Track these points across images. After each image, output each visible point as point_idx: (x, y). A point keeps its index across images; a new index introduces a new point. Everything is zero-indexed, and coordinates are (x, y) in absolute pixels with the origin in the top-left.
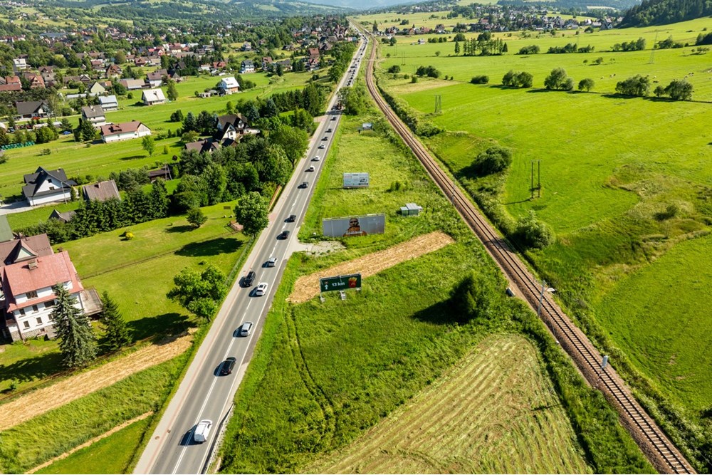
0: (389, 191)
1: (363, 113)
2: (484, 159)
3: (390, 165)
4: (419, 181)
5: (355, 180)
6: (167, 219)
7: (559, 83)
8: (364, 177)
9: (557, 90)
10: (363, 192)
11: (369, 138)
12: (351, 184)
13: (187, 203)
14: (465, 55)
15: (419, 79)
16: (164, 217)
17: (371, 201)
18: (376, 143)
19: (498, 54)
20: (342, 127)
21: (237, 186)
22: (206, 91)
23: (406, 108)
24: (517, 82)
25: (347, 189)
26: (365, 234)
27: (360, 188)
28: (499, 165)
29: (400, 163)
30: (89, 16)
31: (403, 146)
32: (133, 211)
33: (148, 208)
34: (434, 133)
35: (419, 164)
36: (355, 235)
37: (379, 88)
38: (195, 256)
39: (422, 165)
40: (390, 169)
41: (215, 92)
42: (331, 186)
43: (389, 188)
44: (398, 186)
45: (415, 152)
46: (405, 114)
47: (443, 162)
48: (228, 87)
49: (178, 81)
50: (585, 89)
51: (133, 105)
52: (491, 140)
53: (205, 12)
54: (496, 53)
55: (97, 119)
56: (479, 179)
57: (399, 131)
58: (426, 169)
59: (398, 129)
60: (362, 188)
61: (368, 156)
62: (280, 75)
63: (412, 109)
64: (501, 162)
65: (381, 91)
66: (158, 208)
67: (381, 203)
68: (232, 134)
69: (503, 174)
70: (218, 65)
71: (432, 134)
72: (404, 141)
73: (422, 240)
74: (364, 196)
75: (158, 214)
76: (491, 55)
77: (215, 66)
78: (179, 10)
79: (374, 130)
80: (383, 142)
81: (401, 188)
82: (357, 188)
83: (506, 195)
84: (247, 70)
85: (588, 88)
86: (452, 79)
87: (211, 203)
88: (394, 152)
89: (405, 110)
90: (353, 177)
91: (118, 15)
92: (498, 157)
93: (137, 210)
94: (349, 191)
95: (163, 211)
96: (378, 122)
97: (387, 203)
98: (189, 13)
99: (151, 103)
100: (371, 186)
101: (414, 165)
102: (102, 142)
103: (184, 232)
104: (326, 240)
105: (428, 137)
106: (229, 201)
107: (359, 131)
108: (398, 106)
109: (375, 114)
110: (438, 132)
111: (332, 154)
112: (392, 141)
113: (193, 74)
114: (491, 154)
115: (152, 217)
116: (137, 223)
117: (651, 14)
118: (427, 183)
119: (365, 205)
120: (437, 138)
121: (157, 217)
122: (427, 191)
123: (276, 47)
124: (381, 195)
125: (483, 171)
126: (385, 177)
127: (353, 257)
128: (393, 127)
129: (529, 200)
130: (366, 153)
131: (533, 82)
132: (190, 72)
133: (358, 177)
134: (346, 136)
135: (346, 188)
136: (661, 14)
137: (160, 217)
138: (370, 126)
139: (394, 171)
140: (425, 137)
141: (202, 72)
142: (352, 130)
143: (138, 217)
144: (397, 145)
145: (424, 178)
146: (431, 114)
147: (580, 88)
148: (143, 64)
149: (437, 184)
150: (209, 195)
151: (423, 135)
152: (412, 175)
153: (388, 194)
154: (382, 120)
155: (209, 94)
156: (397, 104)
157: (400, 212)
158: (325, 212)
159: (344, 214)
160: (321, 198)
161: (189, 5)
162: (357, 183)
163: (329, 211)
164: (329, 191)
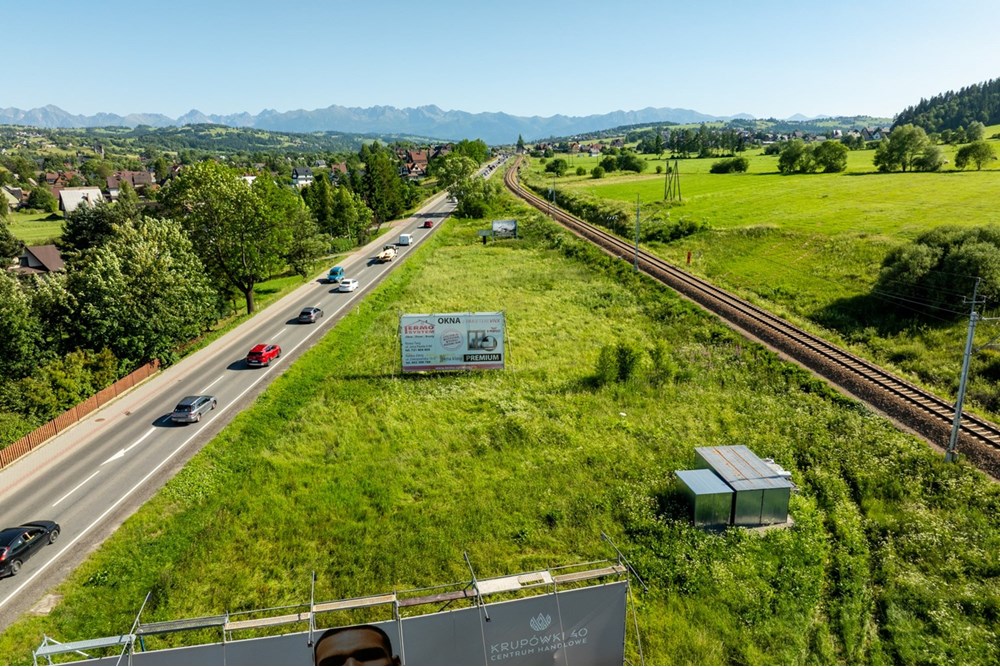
0: (593, 383)
1: (496, 214)
2: (928, 261)
3: (575, 302)
4: (699, 347)
5: (449, 340)
7: (908, 158)
8: (486, 327)
9: (904, 171)
10: (479, 389)
11: (508, 250)
12: (434, 356)
14: (673, 158)
15: (606, 174)
17: (515, 433)
18: (526, 260)
20: (445, 234)
23: (592, 200)
24: (812, 162)
25: (416, 377)
27: (466, 374)
29: (607, 296)
30: (118, 145)
31: (605, 259)
34: (678, 233)
35: (673, 297)
37: (530, 187)
40: (576, 315)
42: (356, 366)
43: (589, 371)
44: (624, 363)
45: (647, 269)
46: (594, 209)
50: (972, 163)
53: (286, 144)
54: (726, 153)
56: (937, 334)
57: (586, 235)
58: (703, 308)
59: (581, 232)
60: (479, 375)
61: (506, 284)
63: (607, 200)
65: (534, 189)
67: (561, 440)
71: (676, 236)
72: (604, 250)
74: (479, 406)
76: (718, 157)
78: (250, 141)
79: (521, 238)
80: (543, 257)
81: (637, 374)
82: (454, 375)
84: (301, 182)
85: (978, 163)
88: (580, 274)
89: (592, 203)
90: (440, 329)
91: (160, 146)
94: (424, 384)
96: (532, 223)
97: (590, 442)
100: (513, 366)
101: (656, 299)
105: (665, 241)
107: (484, 240)
108: (573, 200)
109: (522, 212)
110: (692, 229)
111: (397, 280)
112: (569, 253)
117: (936, 117)
118: (733, 351)
119: (480, 451)
120: (692, 242)
122: (754, 385)
124: (556, 400)
126: (563, 334)
128: (567, 229)
130: (498, 278)
131: (848, 160)
133: (461, 329)
134: (449, 249)
135: (408, 375)
136: (953, 116)
138: (512, 228)
139: (590, 317)
140: (659, 243)
142: (468, 239)
144: (586, 259)
145: (715, 335)
146: (657, 203)
147: (958, 163)
149: (784, 356)
151: (651, 238)
152: (659, 328)
153: (587, 396)
154: (541, 219)
156: (571, 198)
158: (255, 503)
159: (363, 518)
160: (281, 415)
161: (266, 136)
162: (455, 355)
163: (279, 497)
164: (340, 384)
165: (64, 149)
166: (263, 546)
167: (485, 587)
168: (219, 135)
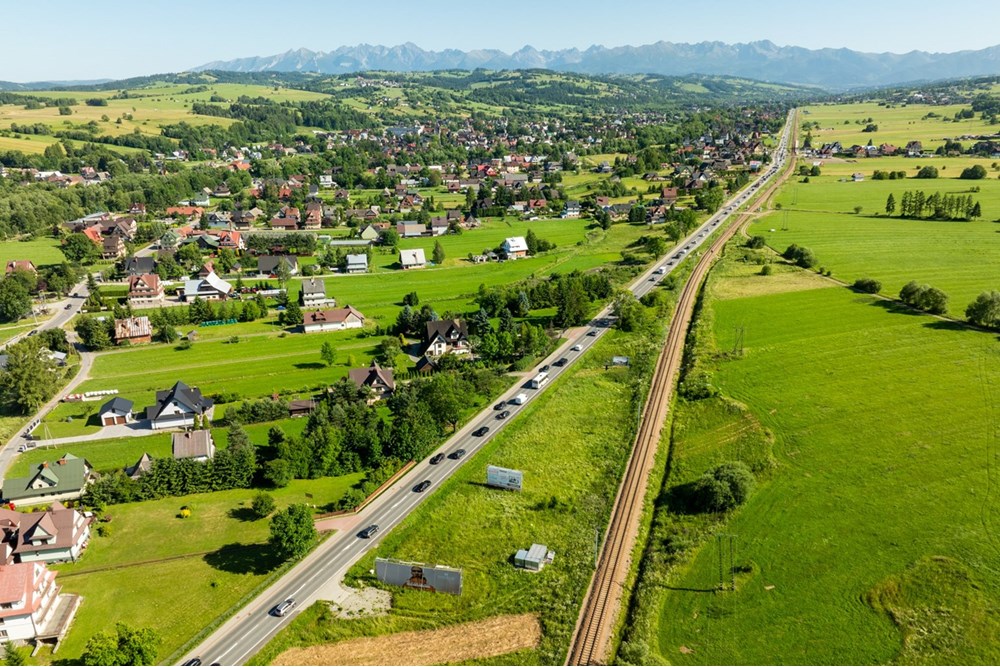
0: (538, 508)
1: (642, 328)
2: (704, 483)
3: (591, 448)
4: (596, 497)
5: (503, 478)
6: (250, 490)
8: (516, 477)
10: (505, 499)
11: (610, 384)
12: (497, 482)
13: (273, 477)
14: (903, 217)
15: (776, 268)
16: (248, 488)
18: (610, 397)
19: (962, 220)
20: (593, 353)
21: (350, 458)
22: (484, 254)
23: (704, 332)
24: (922, 302)
26: (433, 590)
27: (507, 490)
28: (721, 500)
29: (607, 448)
30: (457, 101)
31: (637, 414)
32: (213, 476)
33: (230, 475)
34: (702, 395)
35: (625, 461)
36: (418, 588)
37: (706, 279)
38: (221, 569)
39: (629, 463)
41: (494, 255)
42: (476, 475)
44: (553, 504)
46: (694, 345)
47: (669, 459)
48: (511, 250)
49: (473, 226)
51: (388, 267)
52: (767, 434)
53: (603, 94)
54: (959, 216)
55: (315, 295)
58: (625, 475)
60: (511, 491)
61: (576, 423)
62: (604, 228)
64: (726, 497)
65: (703, 286)
66: (242, 475)
68: (440, 346)
69: (721, 518)
70: (535, 204)
71: (697, 397)
72: (648, 402)
73: (499, 625)
74: (499, 508)
75: (240, 483)
76: (949, 219)
77: (532, 205)
78: (570, 91)
79: (631, 367)
80: (621, 397)
81: (559, 506)
83: (686, 569)
84: (569, 214)
86: (829, 274)
87: (310, 476)
88: (618, 421)
89: (700, 336)
90: (500, 474)
92: (724, 486)
93: (217, 475)
94: (491, 492)
95: (248, 479)
96: (646, 353)
98: (581, 96)
99: (407, 266)
101: (619, 459)
102: (301, 329)
103: (245, 520)
104: (376, 586)
105: (689, 400)
106: (336, 476)
107: (607, 368)
108: (697, 325)
109: (654, 335)
110: (707, 395)
112: (634, 397)
113: (500, 215)
114: (717, 478)
115: (233, 485)
116: (214, 490)
118: (604, 504)
119: (485, 527)
121: (239, 486)
122: (588, 523)
123: (636, 173)
124: (523, 512)
125: (697, 503)
127: (381, 633)
128: (657, 369)
129: (713, 591)
131: (947, 307)
132: (496, 213)
133: (507, 475)
134: (582, 373)
135: (487, 486)
137: (243, 487)
138: (625, 361)
140: (685, 401)
141: (511, 212)
142: (601, 361)
143: (217, 484)
144: (633, 409)
145: (608, 493)
146: (726, 355)
148: (456, 190)
149: (613, 513)
150: (310, 465)
151: (686, 394)
153: (533, 512)
154: (654, 350)
155: (485, 258)
157: (512, 559)
158: (422, 530)
159: (444, 540)
160: (442, 498)
161: (584, 85)
162: (504, 484)
163: (429, 529)
164: (465, 486)
165: (414, 108)
166: (420, 542)
167: (438, 566)
168: (543, 83)
